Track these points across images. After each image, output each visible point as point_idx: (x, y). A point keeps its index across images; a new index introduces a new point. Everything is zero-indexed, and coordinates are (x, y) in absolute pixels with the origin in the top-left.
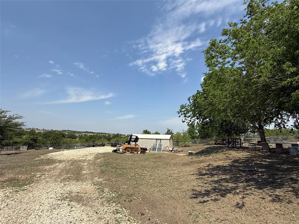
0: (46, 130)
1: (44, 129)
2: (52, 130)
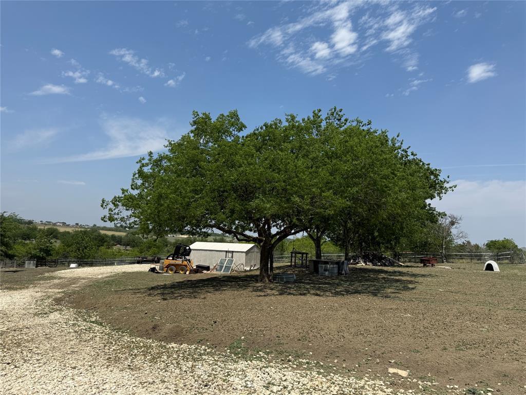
0: (81, 227)
1: (77, 224)
2: (95, 225)
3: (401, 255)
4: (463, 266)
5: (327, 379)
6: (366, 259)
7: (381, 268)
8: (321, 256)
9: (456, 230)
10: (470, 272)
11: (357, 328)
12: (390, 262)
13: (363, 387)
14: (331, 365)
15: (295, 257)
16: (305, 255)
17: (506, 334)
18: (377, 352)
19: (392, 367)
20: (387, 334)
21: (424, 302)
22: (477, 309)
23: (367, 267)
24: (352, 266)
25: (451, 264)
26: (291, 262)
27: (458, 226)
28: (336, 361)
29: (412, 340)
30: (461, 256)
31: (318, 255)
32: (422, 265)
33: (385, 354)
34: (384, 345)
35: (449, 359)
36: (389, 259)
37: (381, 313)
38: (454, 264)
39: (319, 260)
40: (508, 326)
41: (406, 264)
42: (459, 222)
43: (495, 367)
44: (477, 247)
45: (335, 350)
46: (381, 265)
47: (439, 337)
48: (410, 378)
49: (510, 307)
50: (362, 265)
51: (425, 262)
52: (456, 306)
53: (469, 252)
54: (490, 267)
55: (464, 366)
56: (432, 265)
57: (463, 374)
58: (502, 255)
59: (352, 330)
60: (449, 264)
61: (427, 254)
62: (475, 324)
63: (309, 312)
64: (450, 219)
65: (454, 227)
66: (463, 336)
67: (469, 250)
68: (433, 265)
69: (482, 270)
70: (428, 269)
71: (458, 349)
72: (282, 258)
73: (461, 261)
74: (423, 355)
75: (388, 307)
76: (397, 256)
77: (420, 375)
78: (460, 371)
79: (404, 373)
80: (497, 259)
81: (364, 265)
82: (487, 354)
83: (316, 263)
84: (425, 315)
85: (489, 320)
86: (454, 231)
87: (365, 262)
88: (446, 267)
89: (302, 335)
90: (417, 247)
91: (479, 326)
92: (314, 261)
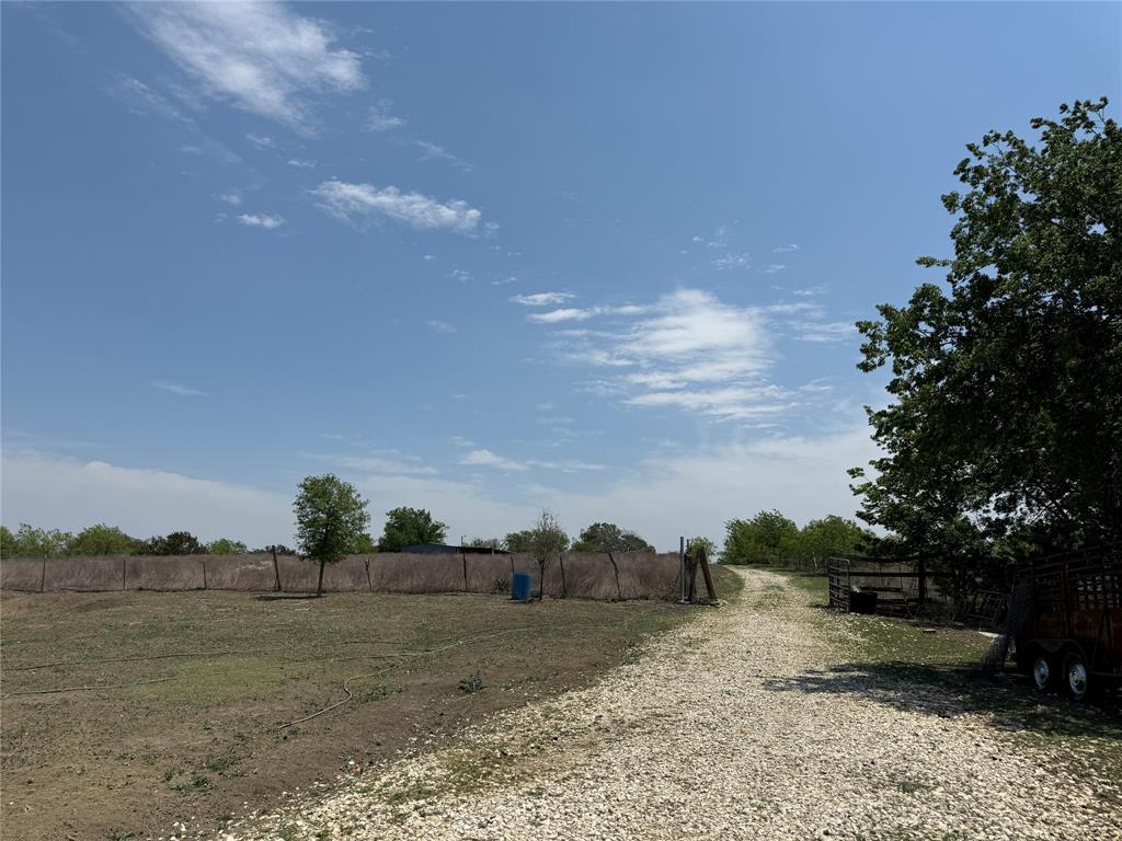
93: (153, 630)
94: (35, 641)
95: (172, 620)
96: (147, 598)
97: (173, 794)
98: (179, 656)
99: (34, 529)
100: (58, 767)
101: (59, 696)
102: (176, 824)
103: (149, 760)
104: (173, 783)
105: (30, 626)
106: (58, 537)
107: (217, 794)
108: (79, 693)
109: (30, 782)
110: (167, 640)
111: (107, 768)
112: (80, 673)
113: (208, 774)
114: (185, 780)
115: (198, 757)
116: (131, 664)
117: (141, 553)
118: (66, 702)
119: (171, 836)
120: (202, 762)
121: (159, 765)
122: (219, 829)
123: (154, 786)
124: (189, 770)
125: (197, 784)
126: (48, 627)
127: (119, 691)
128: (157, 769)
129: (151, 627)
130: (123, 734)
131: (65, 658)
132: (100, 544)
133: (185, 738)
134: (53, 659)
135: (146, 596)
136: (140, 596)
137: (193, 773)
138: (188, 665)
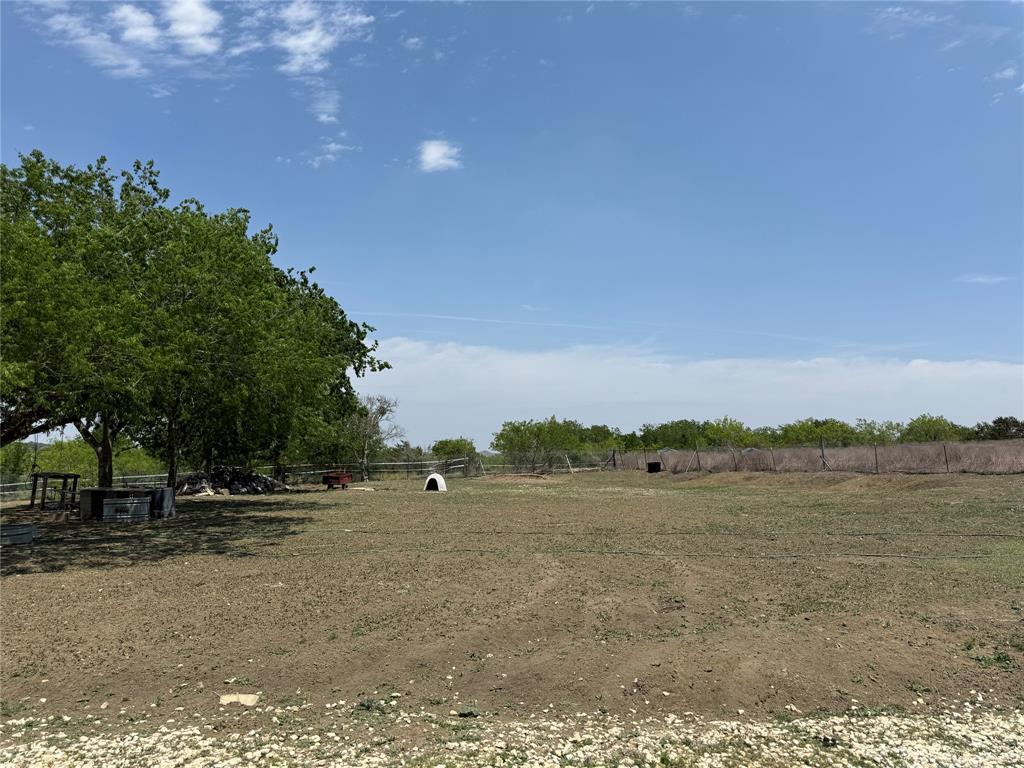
3: (289, 470)
4: (394, 484)
5: (67, 753)
6: (217, 482)
7: (246, 498)
8: (111, 481)
9: (387, 423)
10: (404, 494)
11: (167, 625)
12: (266, 486)
13: (151, 751)
14: (90, 716)
15: (45, 485)
16: (70, 481)
17: (434, 594)
18: (203, 669)
19: (229, 691)
20: (228, 628)
21: (314, 555)
22: (400, 557)
23: (219, 497)
24: (184, 497)
25: (376, 483)
26: (33, 498)
27: (390, 416)
28: (103, 706)
29: (277, 631)
30: (393, 467)
31: (106, 478)
32: (327, 486)
33: (218, 670)
34: (219, 652)
35: (337, 656)
36: (266, 479)
37: (226, 588)
38: (379, 483)
39: (108, 490)
40: (440, 580)
41: (296, 488)
42: (394, 409)
43: (409, 655)
44: (419, 451)
45: (105, 682)
46: (249, 493)
47: (327, 617)
48: (260, 707)
49: (448, 548)
50: (208, 493)
51: (330, 482)
52: (367, 557)
53: (405, 461)
54: (433, 485)
55: (360, 663)
56: (343, 485)
57: (356, 677)
58: (455, 463)
59: (155, 633)
60: (372, 483)
61: (337, 467)
62: (391, 584)
63: (56, 608)
64: (378, 404)
65: (384, 418)
66: (368, 608)
67: (405, 457)
68: (344, 487)
69: (422, 490)
70: (334, 493)
71: (357, 632)
72: (14, 488)
73: (392, 476)
74: (293, 657)
75: (244, 574)
76: (280, 472)
77: (281, 695)
78: (352, 672)
79: (249, 700)
80: (445, 470)
81: (212, 494)
82: (400, 633)
83: (97, 498)
84: (310, 581)
85: (415, 573)
86: (384, 425)
87: (214, 488)
88: (366, 488)
89: (24, 663)
90: (320, 454)
91: (397, 586)
92: (93, 493)
93: (974, 509)
94: (868, 513)
95: (993, 501)
96: (970, 480)
97: (972, 663)
98: (994, 536)
99: (868, 422)
100: (868, 617)
101: (879, 560)
102: (973, 692)
103: (952, 626)
104: (973, 652)
105: (864, 501)
106: (890, 426)
107: (1019, 674)
108: (895, 559)
109: (844, 625)
110: (986, 520)
111: (910, 627)
112: (899, 542)
113: (1012, 653)
114: (988, 652)
115: (1002, 633)
116: (946, 539)
117: (968, 439)
118: (883, 565)
119: (966, 701)
120: (1006, 639)
121: (961, 633)
122: (1017, 708)
123: (953, 652)
124: (991, 645)
125: (998, 659)
126: (878, 502)
127: (931, 562)
128: (958, 637)
129: (970, 507)
130: (928, 600)
131: (888, 529)
132: (928, 431)
133: (991, 613)
134: (879, 528)
135: (970, 478)
136: (963, 478)
137: (996, 648)
138: (1005, 545)
